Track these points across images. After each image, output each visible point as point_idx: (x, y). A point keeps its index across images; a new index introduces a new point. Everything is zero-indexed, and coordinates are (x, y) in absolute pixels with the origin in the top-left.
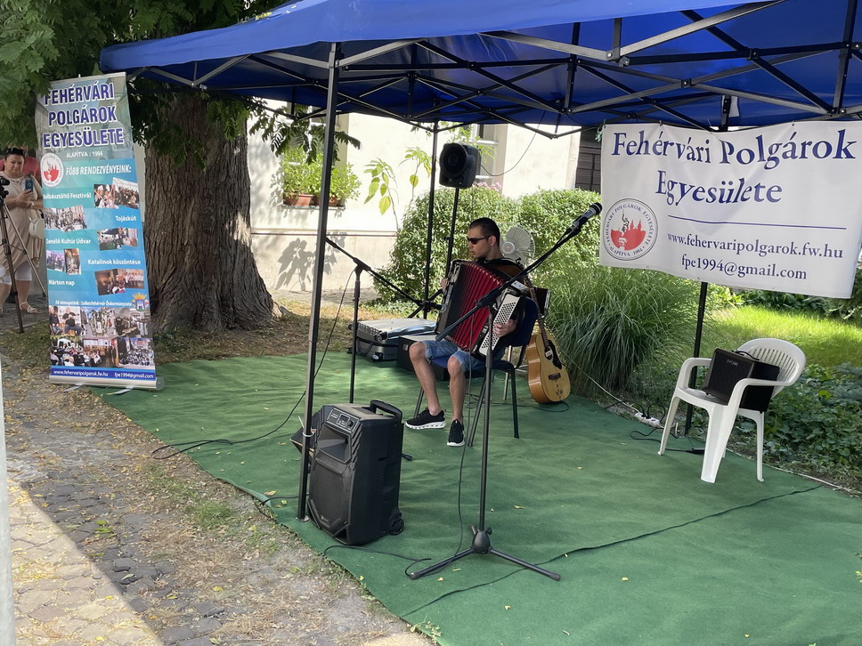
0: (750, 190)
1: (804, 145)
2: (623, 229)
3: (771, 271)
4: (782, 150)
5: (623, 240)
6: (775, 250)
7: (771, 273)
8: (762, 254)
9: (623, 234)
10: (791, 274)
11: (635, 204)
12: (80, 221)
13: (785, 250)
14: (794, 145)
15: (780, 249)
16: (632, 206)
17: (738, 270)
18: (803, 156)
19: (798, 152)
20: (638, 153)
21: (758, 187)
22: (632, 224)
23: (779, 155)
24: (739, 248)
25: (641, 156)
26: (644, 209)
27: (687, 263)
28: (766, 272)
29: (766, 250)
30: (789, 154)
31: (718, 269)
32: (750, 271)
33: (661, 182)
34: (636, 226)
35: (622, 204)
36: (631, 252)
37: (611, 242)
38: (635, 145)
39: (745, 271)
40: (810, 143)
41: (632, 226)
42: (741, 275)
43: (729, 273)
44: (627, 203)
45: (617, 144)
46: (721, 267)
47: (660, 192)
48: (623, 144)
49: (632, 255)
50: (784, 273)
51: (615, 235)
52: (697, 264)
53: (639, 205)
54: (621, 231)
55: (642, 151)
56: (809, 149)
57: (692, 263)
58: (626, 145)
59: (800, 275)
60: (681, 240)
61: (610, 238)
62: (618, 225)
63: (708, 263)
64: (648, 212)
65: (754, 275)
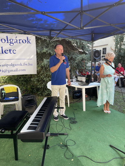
0: (8, 51)
1: (19, 40)
3: (17, 70)
6: (16, 65)
10: (21, 70)
14: (17, 40)
15: (18, 65)
17: (8, 71)
19: (18, 42)
21: (10, 50)
23: (13, 42)
24: (7, 65)
28: (15, 71)
29: (14, 65)
30: (16, 42)
39: (10, 71)
40: (21, 40)
43: (5, 72)
56: (21, 41)
59: (24, 70)
65: (12, 72)
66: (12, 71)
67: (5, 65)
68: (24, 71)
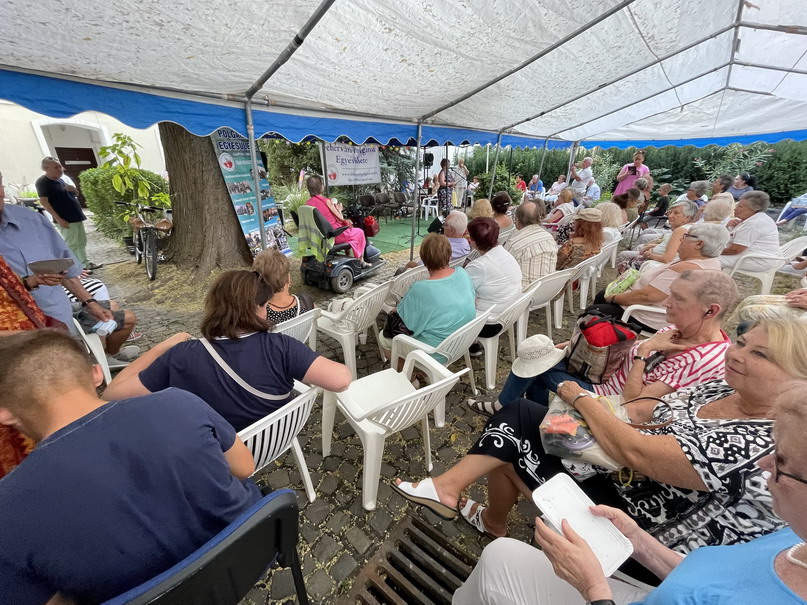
5: (332, 177)
12: (248, 188)
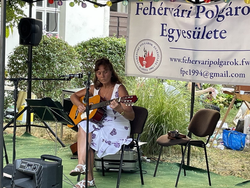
0: (212, 33)
1: (236, 8)
2: (145, 56)
3: (226, 75)
4: (225, 12)
5: (145, 62)
6: (226, 64)
7: (226, 76)
8: (221, 66)
9: (145, 59)
10: (237, 75)
11: (150, 42)
13: (232, 63)
14: (231, 8)
15: (229, 63)
16: (148, 43)
17: (210, 75)
18: (236, 14)
19: (234, 12)
20: (150, 14)
21: (215, 31)
22: (149, 53)
23: (224, 14)
24: (210, 63)
25: (152, 16)
26: (154, 45)
27: (183, 72)
28: (224, 75)
29: (222, 64)
30: (229, 13)
31: (199, 75)
32: (216, 75)
33: (163, 30)
34: (150, 55)
35: (143, 42)
36: (148, 68)
37: (139, 63)
38: (148, 9)
39: (213, 75)
40: (240, 8)
41: (148, 54)
42: (212, 77)
43: (206, 76)
44: (146, 42)
45: (138, 9)
46: (201, 74)
47: (162, 35)
48: (141, 9)
49: (149, 71)
50: (233, 75)
51: (141, 59)
52: (189, 73)
53: (152, 43)
54: (143, 57)
55: (152, 13)
56: (239, 11)
57: (186, 73)
58: (143, 9)
59: (242, 75)
60: (179, 60)
61: (139, 62)
62: (142, 54)
63: (194, 72)
64: (156, 47)
65: (218, 77)
66: (217, 75)
67: (207, 63)
68: (241, 78)
